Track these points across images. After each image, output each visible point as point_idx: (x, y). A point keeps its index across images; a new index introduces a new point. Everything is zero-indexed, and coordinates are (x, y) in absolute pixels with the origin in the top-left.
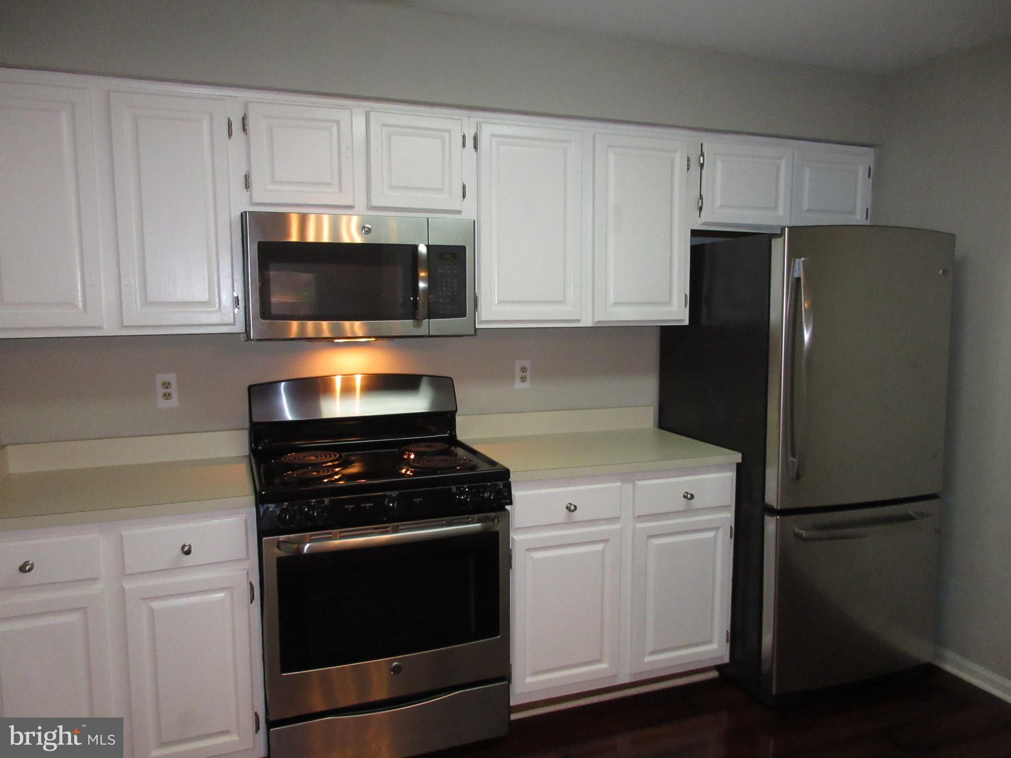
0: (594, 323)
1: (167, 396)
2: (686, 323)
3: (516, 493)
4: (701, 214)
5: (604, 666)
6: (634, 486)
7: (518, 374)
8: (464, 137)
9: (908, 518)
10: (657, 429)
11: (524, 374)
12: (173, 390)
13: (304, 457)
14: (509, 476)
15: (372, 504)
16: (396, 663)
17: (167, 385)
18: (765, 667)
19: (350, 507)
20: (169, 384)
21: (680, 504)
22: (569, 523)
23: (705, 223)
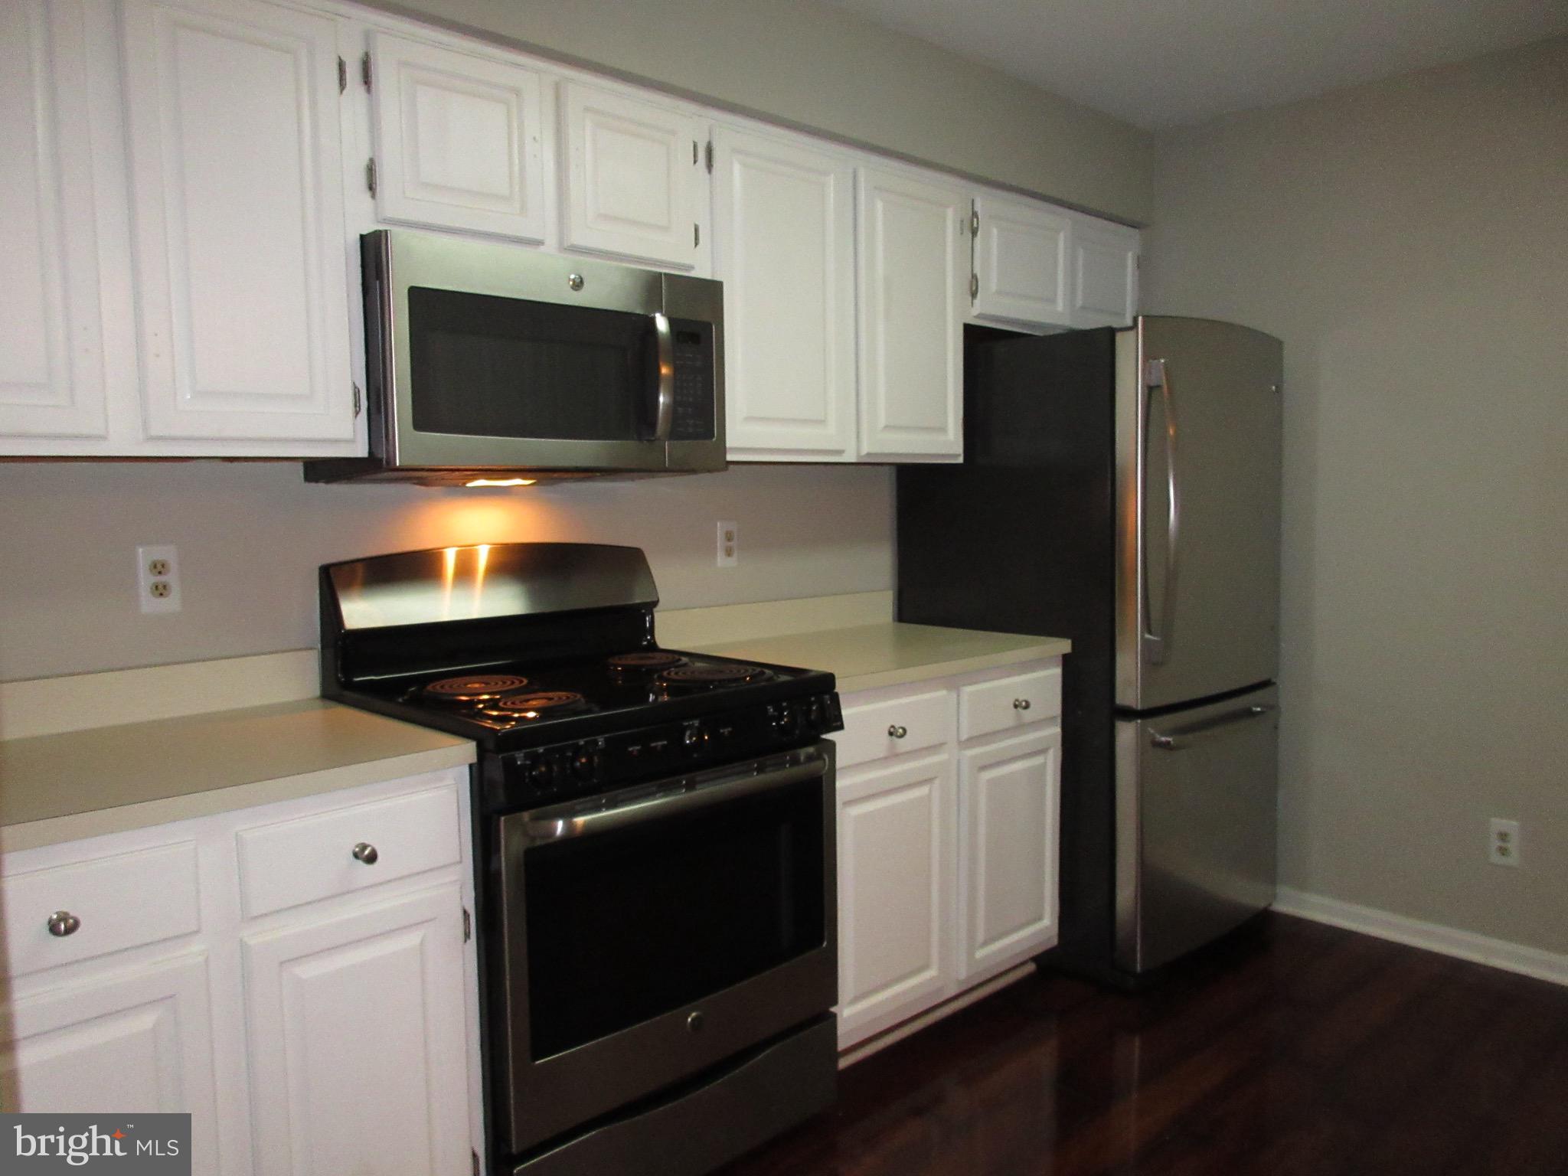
0: (858, 457)
1: (161, 590)
2: (960, 460)
4: (975, 302)
6: (958, 696)
7: (720, 542)
8: (695, 147)
10: (896, 623)
11: (729, 544)
12: (171, 578)
14: (833, 685)
15: (665, 742)
16: (694, 1014)
17: (159, 568)
19: (634, 749)
20: (163, 566)
21: (1009, 718)
22: (893, 756)
23: (980, 316)
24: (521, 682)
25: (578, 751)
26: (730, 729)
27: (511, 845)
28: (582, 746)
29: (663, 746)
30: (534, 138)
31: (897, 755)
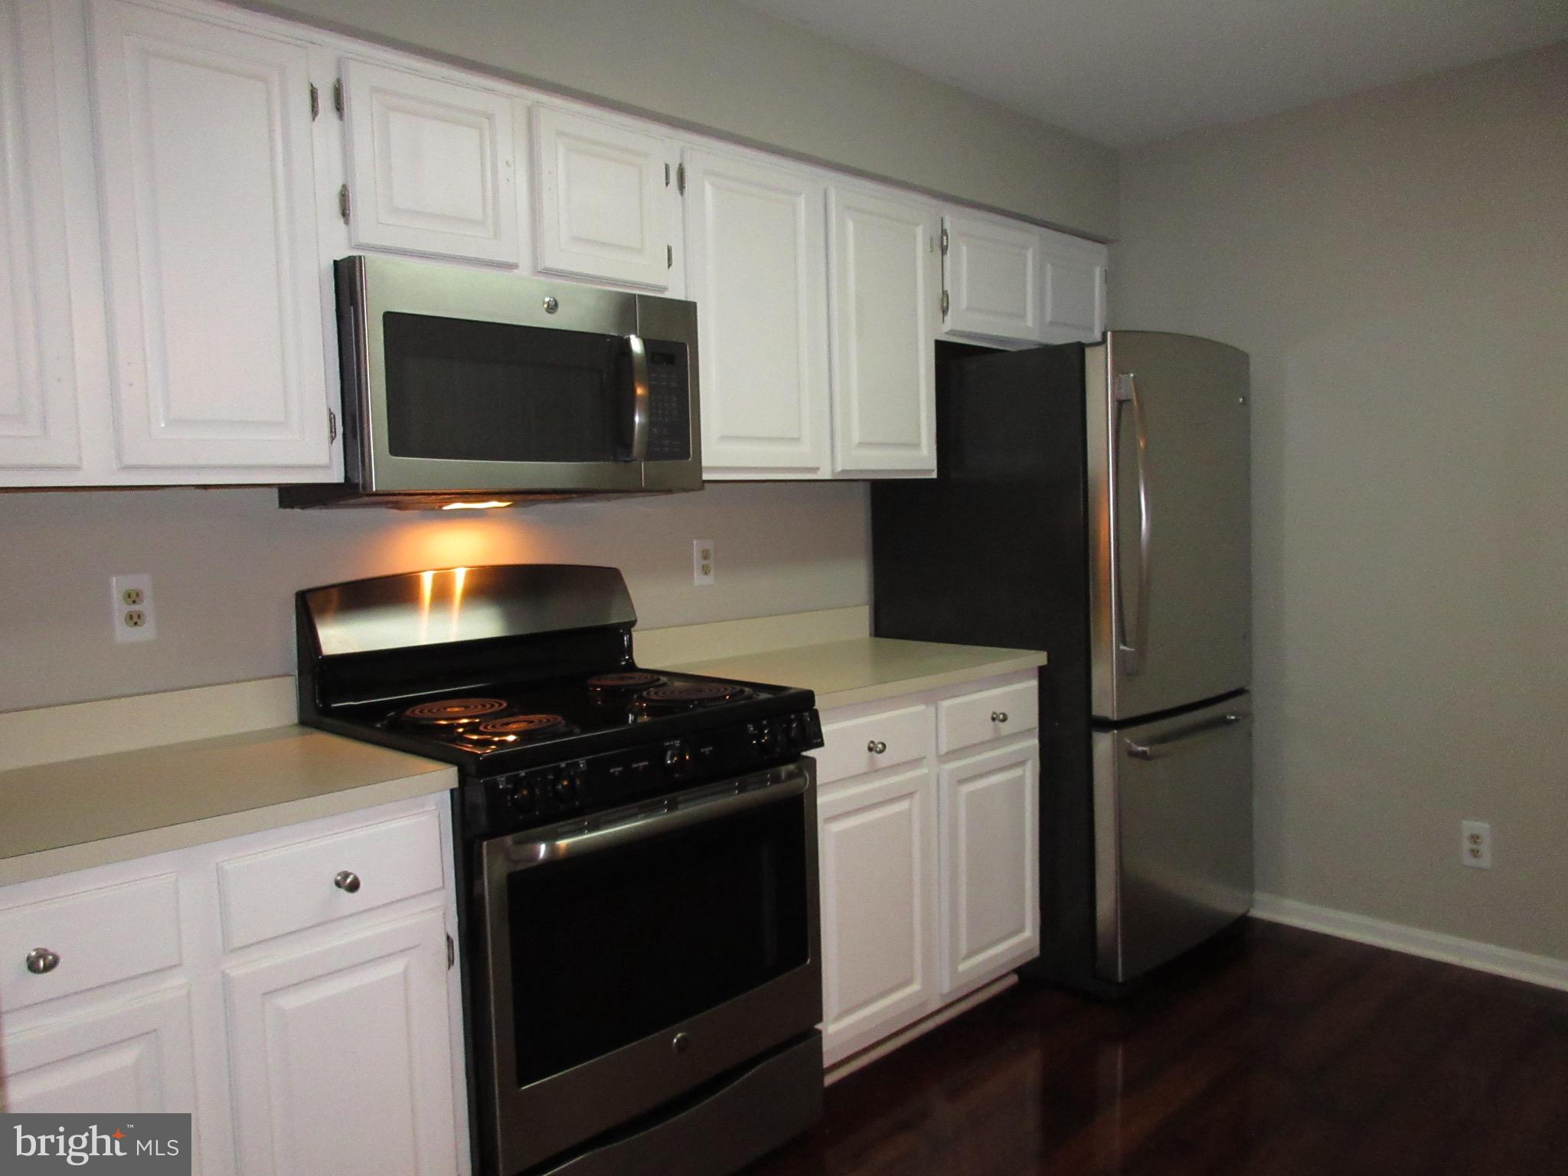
0: (833, 471)
1: (135, 620)
2: (934, 475)
4: (945, 318)
5: (915, 987)
6: (936, 709)
7: (698, 561)
8: (667, 169)
10: (873, 638)
11: (706, 562)
12: (146, 607)
13: (445, 708)
14: (813, 703)
15: (647, 763)
16: (679, 1035)
17: (133, 597)
19: (616, 770)
20: (137, 595)
21: (987, 730)
22: (874, 771)
23: (952, 333)
24: (501, 705)
25: (559, 774)
26: (711, 748)
27: (493, 870)
28: (563, 769)
29: (645, 767)
30: (507, 163)
31: (876, 771)
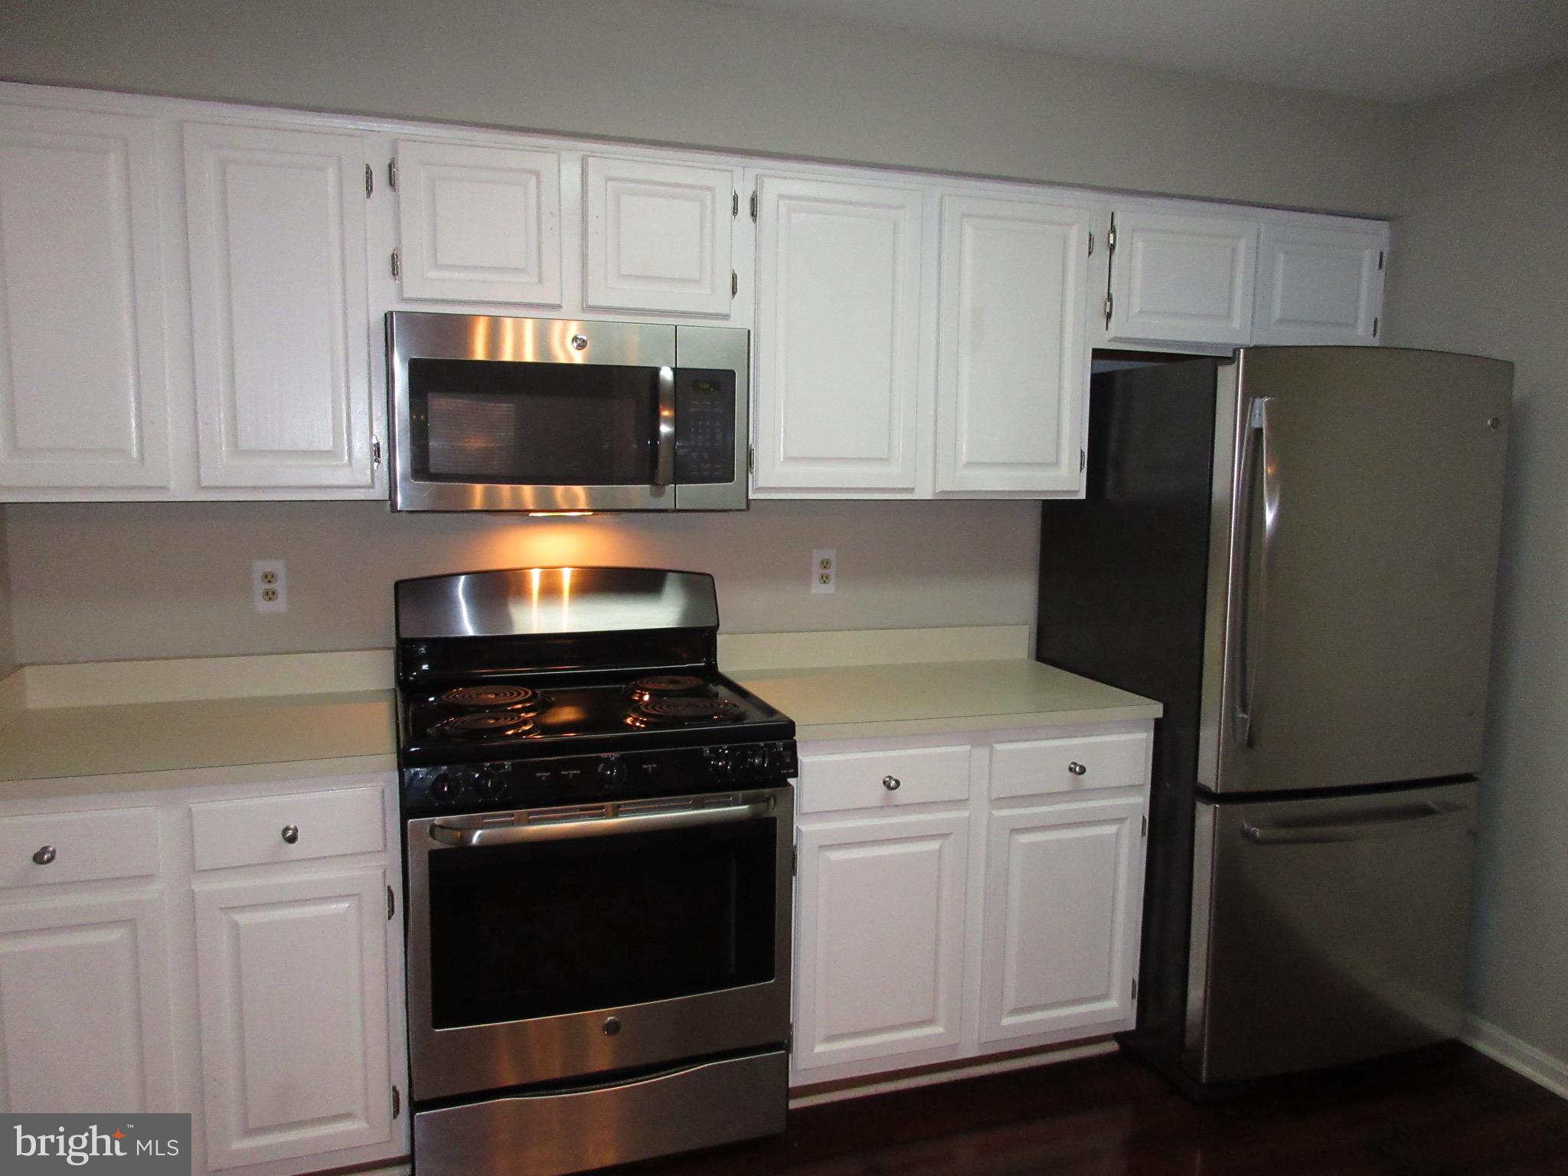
0: (935, 494)
1: (270, 595)
2: (1082, 496)
3: (805, 758)
4: (1110, 324)
5: (939, 1029)
6: (991, 752)
7: (817, 570)
8: (735, 199)
9: (1426, 811)
10: (1033, 661)
11: (826, 571)
12: (280, 586)
13: (478, 695)
14: (794, 734)
15: (578, 772)
16: (612, 1018)
17: (269, 578)
18: (1191, 1037)
19: (544, 775)
20: (273, 576)
21: (1065, 780)
22: (888, 807)
23: (1115, 340)
26: (655, 766)
29: (574, 775)
30: (551, 213)
31: (889, 806)
